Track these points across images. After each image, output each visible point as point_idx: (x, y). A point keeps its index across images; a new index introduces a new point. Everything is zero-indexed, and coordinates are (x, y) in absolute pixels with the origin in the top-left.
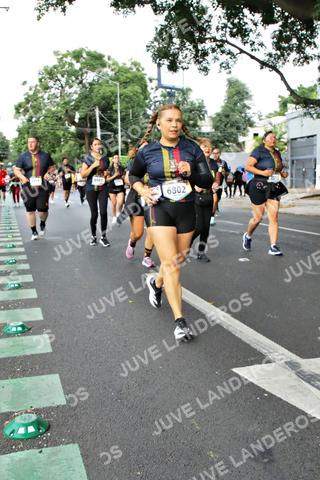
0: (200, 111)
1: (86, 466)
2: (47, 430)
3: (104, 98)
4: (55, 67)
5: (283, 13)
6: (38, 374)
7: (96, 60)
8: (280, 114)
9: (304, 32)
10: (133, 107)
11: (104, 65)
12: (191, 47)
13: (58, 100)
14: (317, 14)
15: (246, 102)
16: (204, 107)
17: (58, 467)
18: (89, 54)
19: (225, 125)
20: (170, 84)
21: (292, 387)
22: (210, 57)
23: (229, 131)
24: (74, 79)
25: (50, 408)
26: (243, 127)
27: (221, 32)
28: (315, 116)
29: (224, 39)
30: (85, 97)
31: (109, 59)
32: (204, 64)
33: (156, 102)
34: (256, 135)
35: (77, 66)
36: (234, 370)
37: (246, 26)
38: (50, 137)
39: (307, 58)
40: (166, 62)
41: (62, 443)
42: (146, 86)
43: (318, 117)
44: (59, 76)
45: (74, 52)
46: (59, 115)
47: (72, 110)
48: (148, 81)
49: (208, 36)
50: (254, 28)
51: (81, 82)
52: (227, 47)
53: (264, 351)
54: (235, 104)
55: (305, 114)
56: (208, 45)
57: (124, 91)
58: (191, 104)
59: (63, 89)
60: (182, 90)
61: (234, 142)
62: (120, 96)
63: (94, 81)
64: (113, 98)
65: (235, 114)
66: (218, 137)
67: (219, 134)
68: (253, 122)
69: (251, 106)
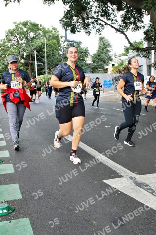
0: (86, 53)
1: (33, 228)
2: (13, 211)
4: (14, 30)
5: (127, 5)
6: (7, 184)
7: (35, 27)
8: (125, 55)
9: (137, 15)
10: (53, 50)
11: (38, 29)
12: (82, 21)
13: (15, 46)
14: (143, 6)
15: (109, 49)
16: (88, 51)
17: (19, 229)
18: (31, 23)
19: (98, 60)
21: (132, 189)
22: (91, 26)
23: (100, 63)
24: (23, 36)
25: (14, 200)
26: (107, 61)
27: (96, 14)
28: (142, 56)
29: (98, 17)
30: (29, 45)
31: (41, 26)
32: (88, 30)
33: (64, 48)
34: (113, 65)
35: (25, 30)
36: (104, 181)
37: (109, 12)
39: (138, 28)
40: (70, 29)
41: (20, 218)
42: (59, 40)
43: (143, 57)
44: (16, 34)
45: (23, 23)
46: (16, 54)
47: (22, 51)
48: (60, 38)
49: (90, 16)
50: (113, 12)
51: (27, 38)
52: (99, 21)
53: (118, 172)
54: (103, 50)
55: (137, 55)
56: (90, 20)
57: (49, 42)
58: (82, 49)
59: (18, 41)
60: (77, 43)
61: (102, 68)
62: (47, 45)
63: (33, 37)
64: (43, 46)
65: (103, 54)
66: (95, 66)
67: (95, 64)
68: (112, 59)
69: (111, 51)
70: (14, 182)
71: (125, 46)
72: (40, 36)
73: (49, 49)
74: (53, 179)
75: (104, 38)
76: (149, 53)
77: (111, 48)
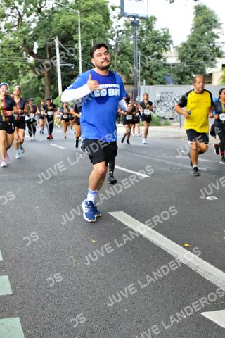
0: (165, 42)
3: (64, 28)
10: (94, 37)
13: (15, 29)
15: (215, 31)
16: (169, 37)
19: (192, 56)
20: (134, 12)
23: (196, 62)
24: (32, 6)
26: (211, 57)
30: (44, 26)
33: (118, 32)
34: (224, 66)
38: (7, 69)
42: (108, 15)
44: (17, 3)
46: (17, 45)
47: (30, 40)
48: (110, 9)
51: (39, 10)
54: (203, 33)
57: (86, 19)
58: (156, 33)
59: (21, 18)
60: (146, 19)
61: (201, 73)
62: (81, 25)
63: (53, 9)
64: (73, 27)
65: (202, 44)
66: (184, 68)
67: (185, 66)
68: (222, 53)
69: (219, 35)
70: (11, 315)
72: (67, 6)
73: (86, 35)
74: (94, 308)
75: (205, 7)
77: (220, 28)
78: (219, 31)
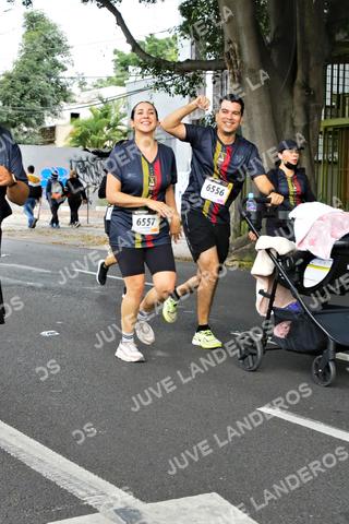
8: (115, 83)
15: (58, 58)
19: (22, 96)
23: (28, 106)
26: (52, 101)
28: (173, 89)
34: (75, 116)
43: (177, 92)
53: (80, 493)
54: (39, 60)
55: (157, 86)
61: (36, 126)
65: (38, 77)
66: (9, 115)
67: (10, 111)
68: (70, 94)
69: (66, 65)
71: (116, 52)
76: (196, 81)
77: (67, 54)
78: (65, 59)
